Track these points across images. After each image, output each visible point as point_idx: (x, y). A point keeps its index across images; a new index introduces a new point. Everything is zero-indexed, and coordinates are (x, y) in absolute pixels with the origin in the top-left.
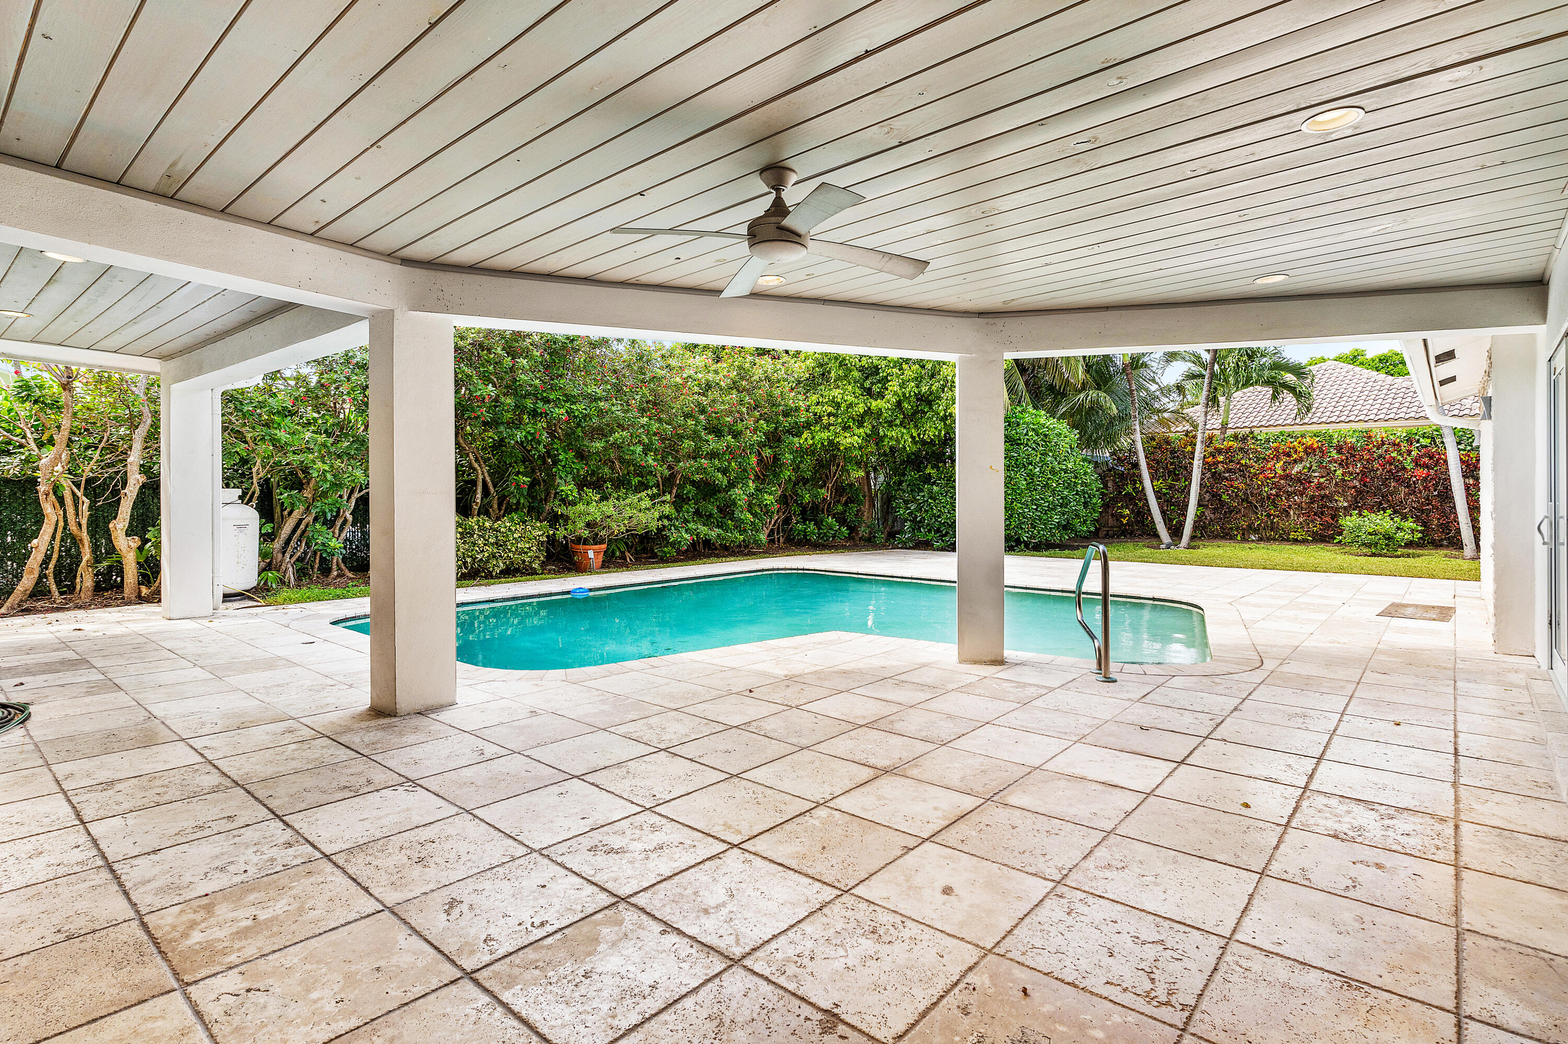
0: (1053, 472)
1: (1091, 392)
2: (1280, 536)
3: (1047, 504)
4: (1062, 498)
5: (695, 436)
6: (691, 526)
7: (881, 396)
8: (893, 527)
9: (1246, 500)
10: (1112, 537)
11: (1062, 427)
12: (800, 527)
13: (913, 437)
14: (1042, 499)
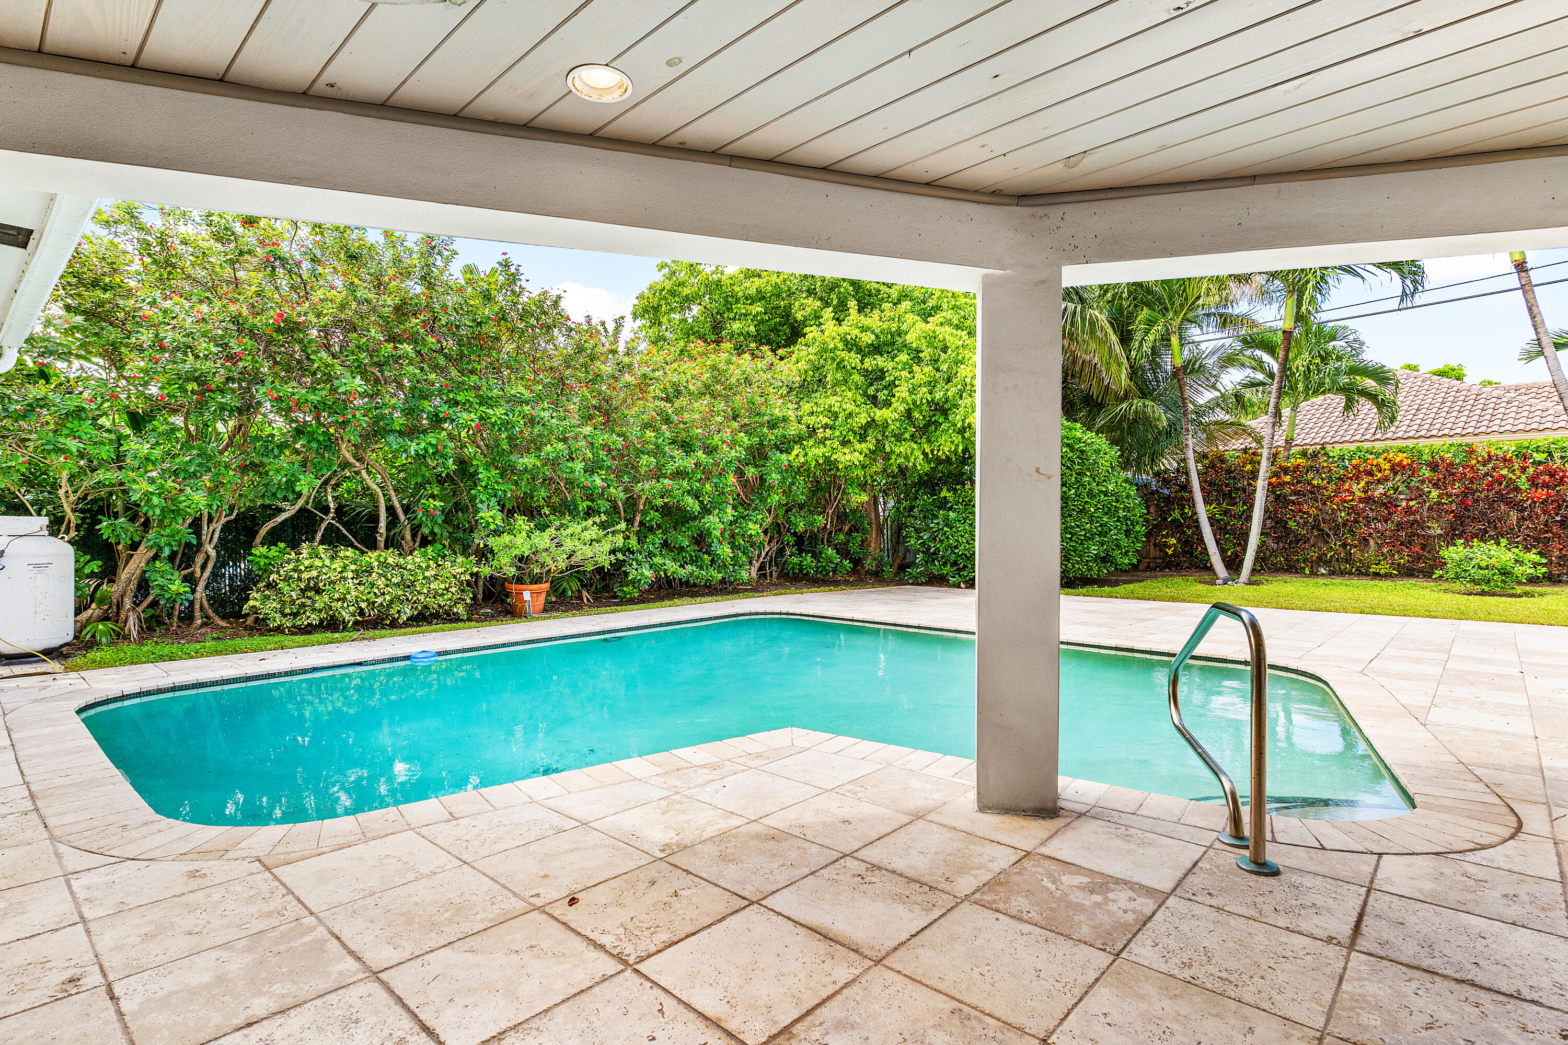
0: (1091, 494)
1: (1135, 401)
2: (1357, 570)
3: (1083, 533)
4: (1101, 525)
5: (658, 451)
6: (658, 560)
7: (888, 404)
8: (904, 558)
9: (1316, 526)
10: (1155, 570)
11: (1101, 442)
12: (795, 560)
13: (925, 454)
14: (1078, 526)
